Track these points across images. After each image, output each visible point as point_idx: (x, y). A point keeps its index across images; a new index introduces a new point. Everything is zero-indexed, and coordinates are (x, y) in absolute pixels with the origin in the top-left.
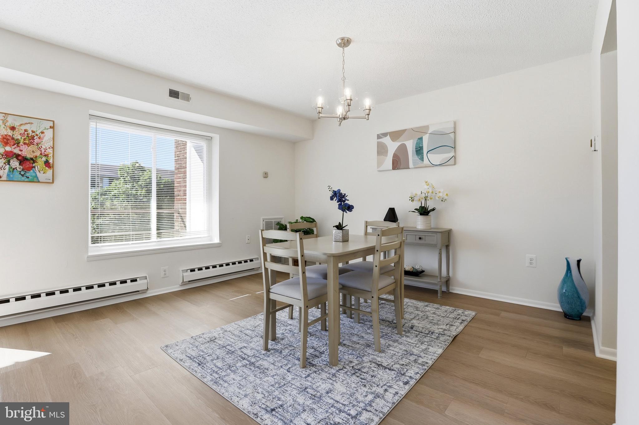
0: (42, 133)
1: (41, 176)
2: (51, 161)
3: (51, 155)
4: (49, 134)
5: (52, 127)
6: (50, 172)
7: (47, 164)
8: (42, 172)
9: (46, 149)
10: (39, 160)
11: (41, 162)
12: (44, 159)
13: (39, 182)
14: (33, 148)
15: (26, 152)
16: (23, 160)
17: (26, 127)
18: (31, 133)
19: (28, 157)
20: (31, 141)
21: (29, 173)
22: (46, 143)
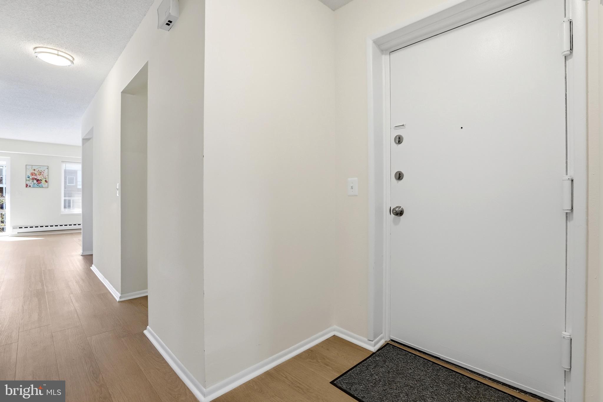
0: (44, 170)
1: (44, 186)
2: (47, 180)
3: (47, 178)
4: (46, 171)
5: (48, 168)
6: (47, 184)
7: (46, 181)
8: (44, 184)
9: (45, 176)
10: (43, 180)
11: (43, 181)
12: (45, 179)
13: (43, 188)
14: (41, 176)
15: (39, 178)
16: (38, 180)
17: (38, 169)
18: (40, 171)
19: (40, 179)
20: (40, 173)
21: (40, 185)
22: (45, 174)
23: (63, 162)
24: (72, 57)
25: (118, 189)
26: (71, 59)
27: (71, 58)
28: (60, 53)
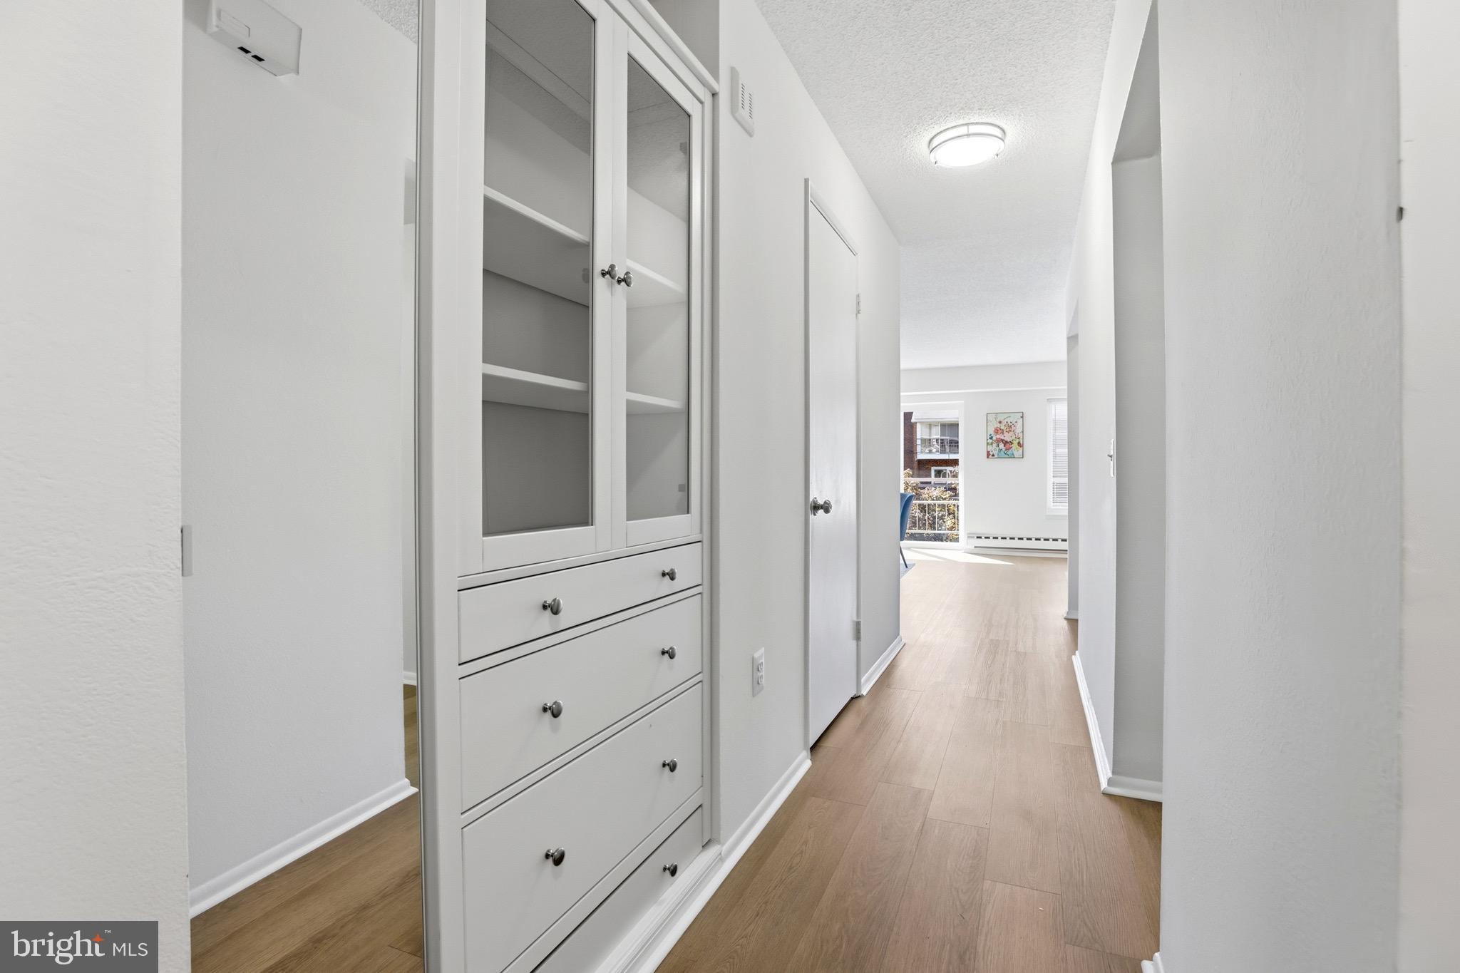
0: (1016, 422)
1: (1016, 454)
2: (1021, 443)
3: (1022, 438)
4: (1020, 422)
5: (1022, 418)
6: (1021, 449)
7: (1019, 444)
8: (1016, 451)
9: (1018, 434)
10: (1015, 442)
11: (1015, 445)
12: (1017, 441)
13: (1016, 458)
14: (1011, 433)
15: (1007, 437)
16: (1006, 443)
17: (1006, 421)
18: (1010, 424)
19: (1009, 441)
20: (1010, 428)
21: (1009, 452)
22: (1019, 429)
23: (1049, 400)
24: (999, 127)
25: (1111, 456)
26: (998, 132)
27: (998, 130)
28: (973, 129)
